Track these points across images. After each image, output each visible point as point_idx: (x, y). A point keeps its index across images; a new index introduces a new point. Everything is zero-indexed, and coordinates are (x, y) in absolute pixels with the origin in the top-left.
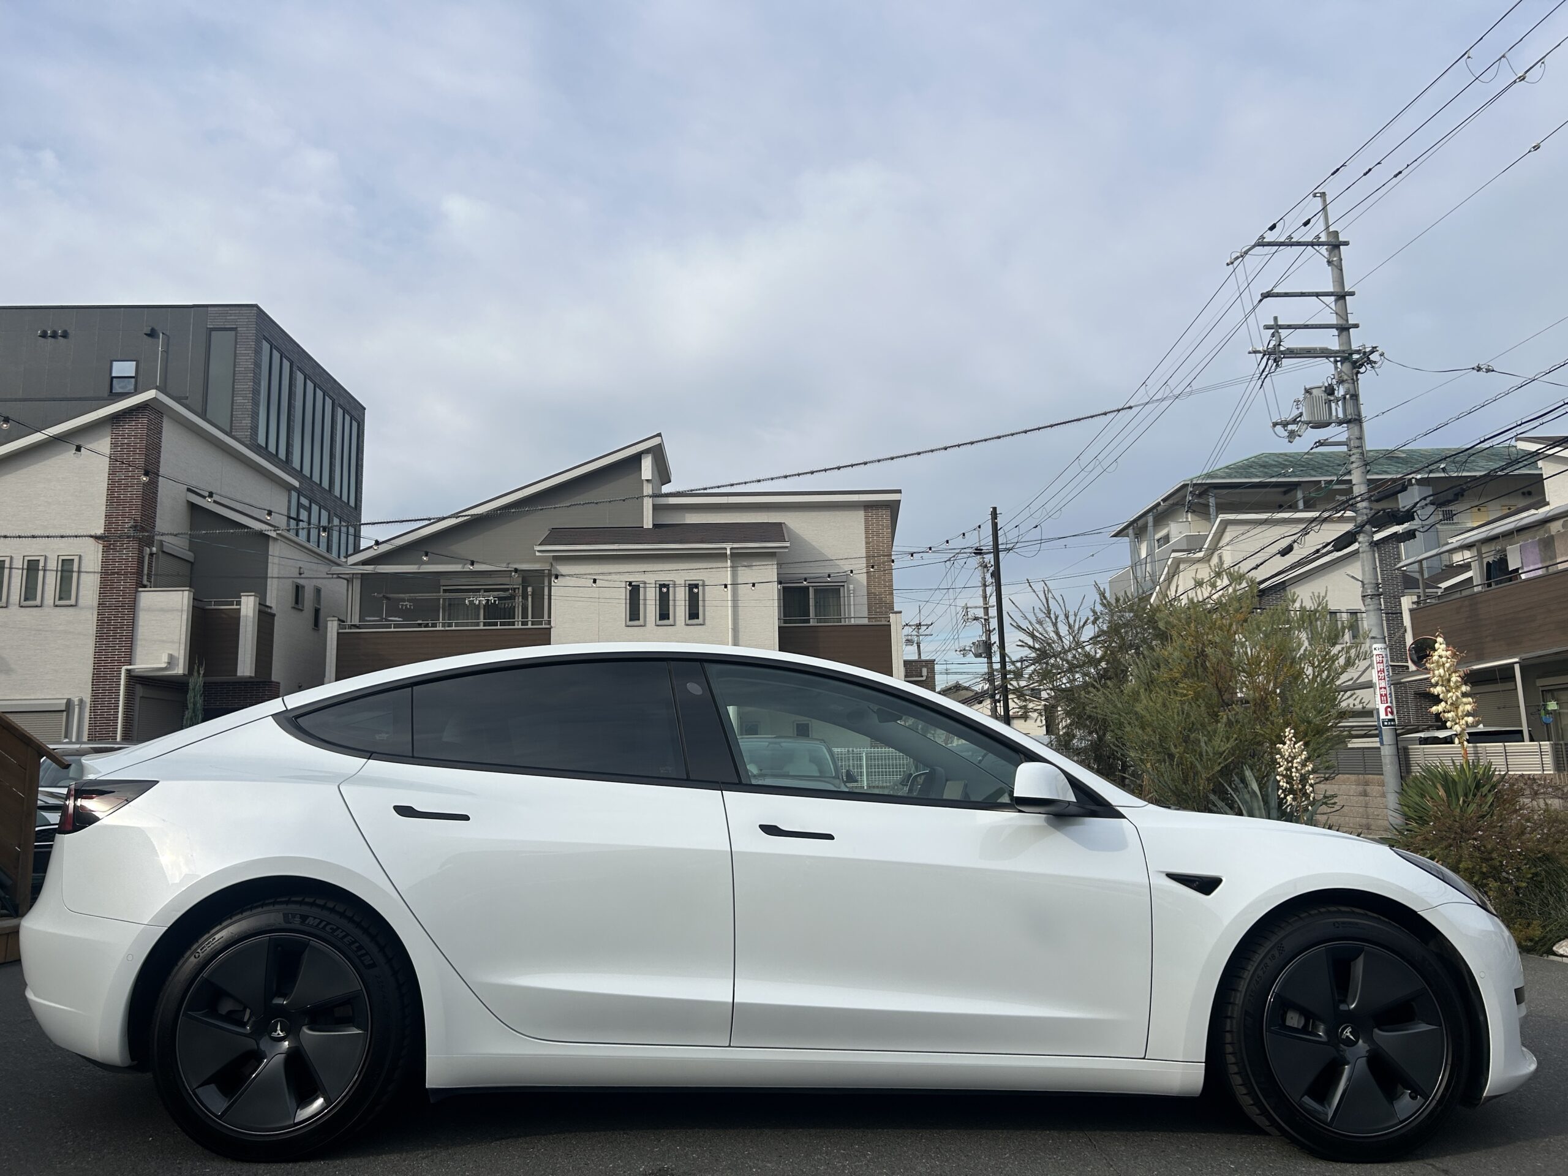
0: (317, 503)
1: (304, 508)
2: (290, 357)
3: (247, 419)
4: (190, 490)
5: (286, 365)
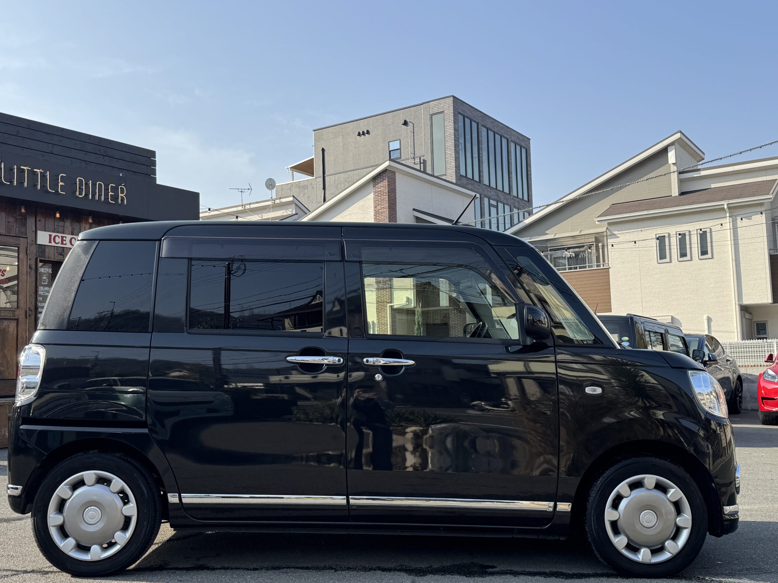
0: (501, 202)
1: (493, 206)
2: (476, 120)
3: (453, 162)
4: (414, 210)
5: (474, 125)
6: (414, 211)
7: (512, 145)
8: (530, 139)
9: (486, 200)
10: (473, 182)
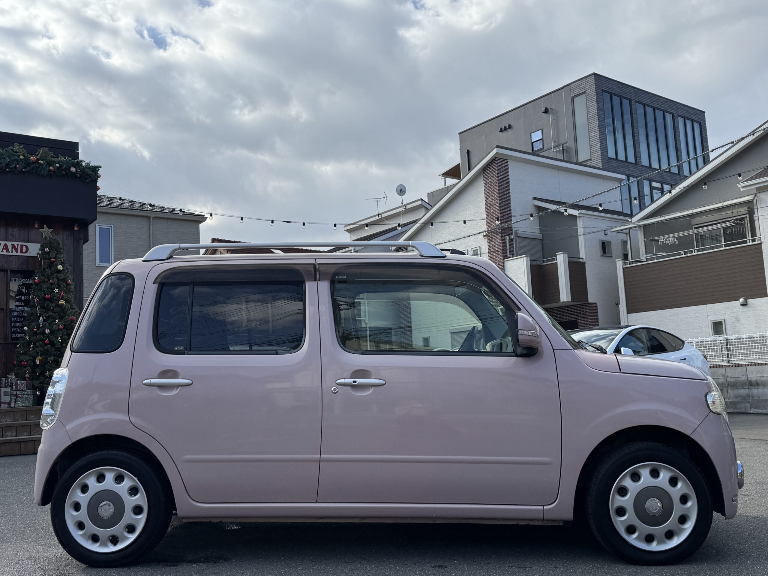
0: (668, 184)
2: (628, 97)
3: (598, 144)
4: (534, 198)
5: (626, 103)
6: (534, 201)
7: (680, 121)
8: (704, 112)
9: (646, 184)
10: (626, 164)
